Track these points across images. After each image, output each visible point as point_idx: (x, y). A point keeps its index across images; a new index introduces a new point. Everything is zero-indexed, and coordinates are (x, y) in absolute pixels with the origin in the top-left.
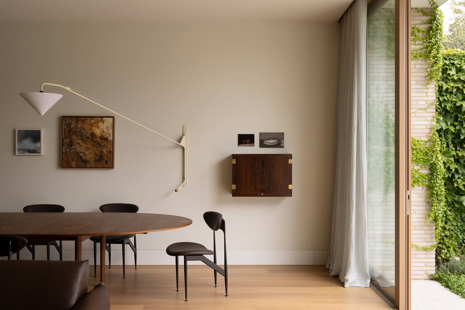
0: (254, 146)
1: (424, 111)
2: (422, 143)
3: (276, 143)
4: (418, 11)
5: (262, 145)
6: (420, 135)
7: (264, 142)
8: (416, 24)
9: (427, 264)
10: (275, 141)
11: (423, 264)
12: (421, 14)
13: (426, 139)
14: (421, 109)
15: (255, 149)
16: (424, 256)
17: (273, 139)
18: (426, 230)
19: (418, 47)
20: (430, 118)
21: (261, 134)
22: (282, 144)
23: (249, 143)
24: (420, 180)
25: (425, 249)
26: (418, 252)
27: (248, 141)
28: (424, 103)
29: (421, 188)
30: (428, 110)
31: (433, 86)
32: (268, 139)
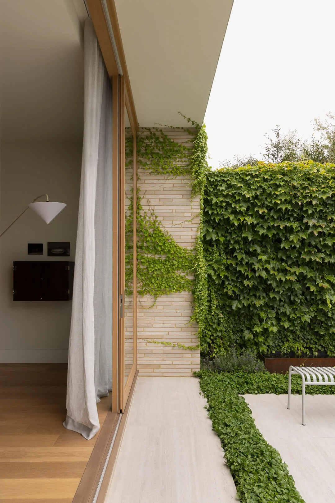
0: (42, 254)
1: (190, 223)
2: (188, 252)
3: (63, 251)
4: (185, 131)
5: (50, 254)
6: (186, 244)
7: (52, 251)
8: (182, 143)
9: (193, 363)
10: (61, 250)
11: (189, 363)
12: (187, 133)
13: (192, 248)
14: (187, 221)
15: (44, 257)
16: (190, 355)
17: (60, 248)
18: (191, 332)
19: (184, 163)
20: (195, 229)
21: (49, 244)
22: (68, 252)
23: (38, 252)
24: (185, 285)
25: (191, 349)
26: (184, 352)
27: (37, 250)
28: (190, 215)
29: (187, 293)
30: (193, 222)
31: (198, 200)
32: (56, 248)
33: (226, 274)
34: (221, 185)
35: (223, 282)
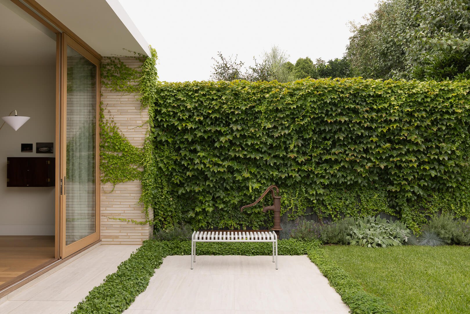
0: (32, 152)
1: (141, 128)
2: (139, 150)
4: (136, 59)
5: (38, 151)
6: (138, 144)
7: (39, 150)
8: (135, 68)
9: (143, 234)
10: (47, 149)
11: (140, 234)
12: (138, 61)
13: (142, 147)
14: (138, 126)
15: (33, 154)
16: (141, 229)
17: (46, 147)
18: (142, 210)
19: (137, 83)
20: (145, 133)
21: (37, 144)
22: (52, 150)
23: (29, 150)
24: (137, 175)
25: (141, 224)
26: (136, 226)
27: (28, 149)
28: (141, 122)
29: (138, 181)
30: (143, 127)
31: (147, 111)
32: (42, 147)
33: (174, 167)
34: (170, 99)
35: (172, 173)
